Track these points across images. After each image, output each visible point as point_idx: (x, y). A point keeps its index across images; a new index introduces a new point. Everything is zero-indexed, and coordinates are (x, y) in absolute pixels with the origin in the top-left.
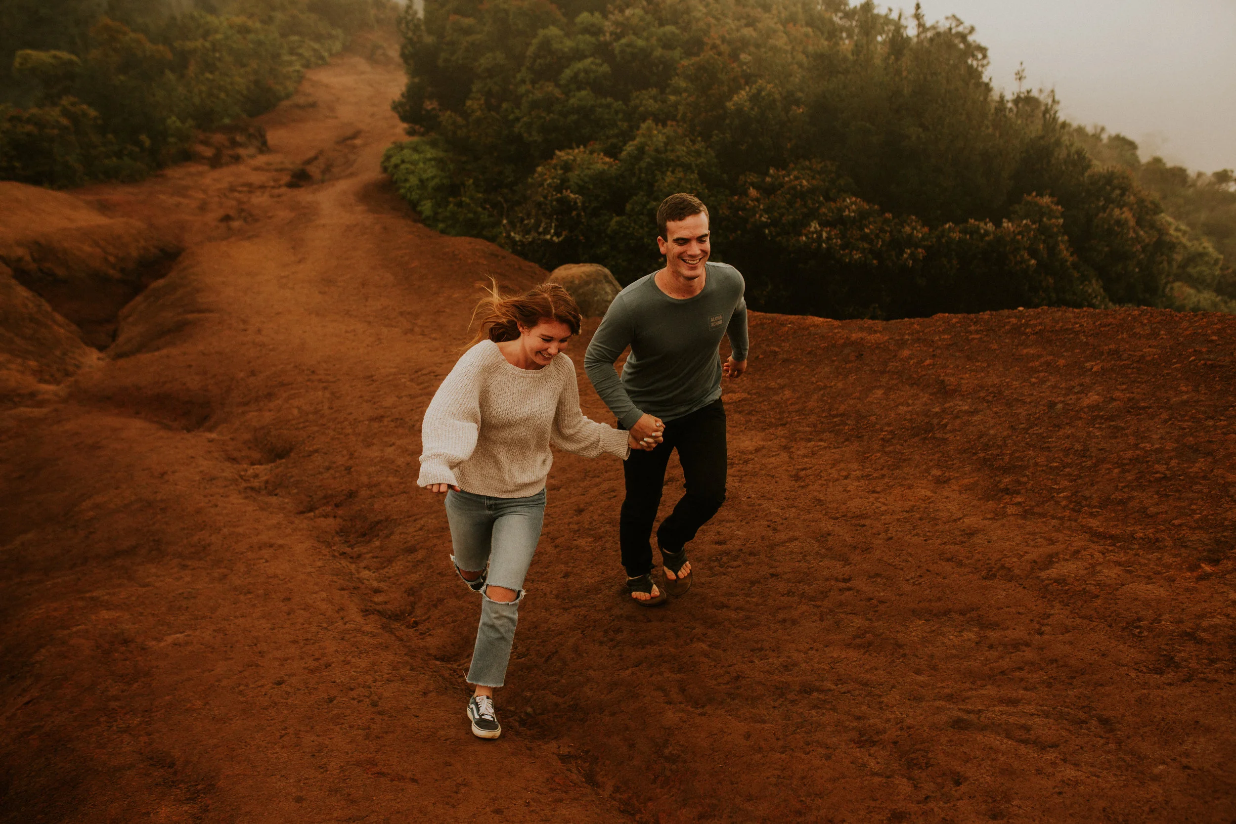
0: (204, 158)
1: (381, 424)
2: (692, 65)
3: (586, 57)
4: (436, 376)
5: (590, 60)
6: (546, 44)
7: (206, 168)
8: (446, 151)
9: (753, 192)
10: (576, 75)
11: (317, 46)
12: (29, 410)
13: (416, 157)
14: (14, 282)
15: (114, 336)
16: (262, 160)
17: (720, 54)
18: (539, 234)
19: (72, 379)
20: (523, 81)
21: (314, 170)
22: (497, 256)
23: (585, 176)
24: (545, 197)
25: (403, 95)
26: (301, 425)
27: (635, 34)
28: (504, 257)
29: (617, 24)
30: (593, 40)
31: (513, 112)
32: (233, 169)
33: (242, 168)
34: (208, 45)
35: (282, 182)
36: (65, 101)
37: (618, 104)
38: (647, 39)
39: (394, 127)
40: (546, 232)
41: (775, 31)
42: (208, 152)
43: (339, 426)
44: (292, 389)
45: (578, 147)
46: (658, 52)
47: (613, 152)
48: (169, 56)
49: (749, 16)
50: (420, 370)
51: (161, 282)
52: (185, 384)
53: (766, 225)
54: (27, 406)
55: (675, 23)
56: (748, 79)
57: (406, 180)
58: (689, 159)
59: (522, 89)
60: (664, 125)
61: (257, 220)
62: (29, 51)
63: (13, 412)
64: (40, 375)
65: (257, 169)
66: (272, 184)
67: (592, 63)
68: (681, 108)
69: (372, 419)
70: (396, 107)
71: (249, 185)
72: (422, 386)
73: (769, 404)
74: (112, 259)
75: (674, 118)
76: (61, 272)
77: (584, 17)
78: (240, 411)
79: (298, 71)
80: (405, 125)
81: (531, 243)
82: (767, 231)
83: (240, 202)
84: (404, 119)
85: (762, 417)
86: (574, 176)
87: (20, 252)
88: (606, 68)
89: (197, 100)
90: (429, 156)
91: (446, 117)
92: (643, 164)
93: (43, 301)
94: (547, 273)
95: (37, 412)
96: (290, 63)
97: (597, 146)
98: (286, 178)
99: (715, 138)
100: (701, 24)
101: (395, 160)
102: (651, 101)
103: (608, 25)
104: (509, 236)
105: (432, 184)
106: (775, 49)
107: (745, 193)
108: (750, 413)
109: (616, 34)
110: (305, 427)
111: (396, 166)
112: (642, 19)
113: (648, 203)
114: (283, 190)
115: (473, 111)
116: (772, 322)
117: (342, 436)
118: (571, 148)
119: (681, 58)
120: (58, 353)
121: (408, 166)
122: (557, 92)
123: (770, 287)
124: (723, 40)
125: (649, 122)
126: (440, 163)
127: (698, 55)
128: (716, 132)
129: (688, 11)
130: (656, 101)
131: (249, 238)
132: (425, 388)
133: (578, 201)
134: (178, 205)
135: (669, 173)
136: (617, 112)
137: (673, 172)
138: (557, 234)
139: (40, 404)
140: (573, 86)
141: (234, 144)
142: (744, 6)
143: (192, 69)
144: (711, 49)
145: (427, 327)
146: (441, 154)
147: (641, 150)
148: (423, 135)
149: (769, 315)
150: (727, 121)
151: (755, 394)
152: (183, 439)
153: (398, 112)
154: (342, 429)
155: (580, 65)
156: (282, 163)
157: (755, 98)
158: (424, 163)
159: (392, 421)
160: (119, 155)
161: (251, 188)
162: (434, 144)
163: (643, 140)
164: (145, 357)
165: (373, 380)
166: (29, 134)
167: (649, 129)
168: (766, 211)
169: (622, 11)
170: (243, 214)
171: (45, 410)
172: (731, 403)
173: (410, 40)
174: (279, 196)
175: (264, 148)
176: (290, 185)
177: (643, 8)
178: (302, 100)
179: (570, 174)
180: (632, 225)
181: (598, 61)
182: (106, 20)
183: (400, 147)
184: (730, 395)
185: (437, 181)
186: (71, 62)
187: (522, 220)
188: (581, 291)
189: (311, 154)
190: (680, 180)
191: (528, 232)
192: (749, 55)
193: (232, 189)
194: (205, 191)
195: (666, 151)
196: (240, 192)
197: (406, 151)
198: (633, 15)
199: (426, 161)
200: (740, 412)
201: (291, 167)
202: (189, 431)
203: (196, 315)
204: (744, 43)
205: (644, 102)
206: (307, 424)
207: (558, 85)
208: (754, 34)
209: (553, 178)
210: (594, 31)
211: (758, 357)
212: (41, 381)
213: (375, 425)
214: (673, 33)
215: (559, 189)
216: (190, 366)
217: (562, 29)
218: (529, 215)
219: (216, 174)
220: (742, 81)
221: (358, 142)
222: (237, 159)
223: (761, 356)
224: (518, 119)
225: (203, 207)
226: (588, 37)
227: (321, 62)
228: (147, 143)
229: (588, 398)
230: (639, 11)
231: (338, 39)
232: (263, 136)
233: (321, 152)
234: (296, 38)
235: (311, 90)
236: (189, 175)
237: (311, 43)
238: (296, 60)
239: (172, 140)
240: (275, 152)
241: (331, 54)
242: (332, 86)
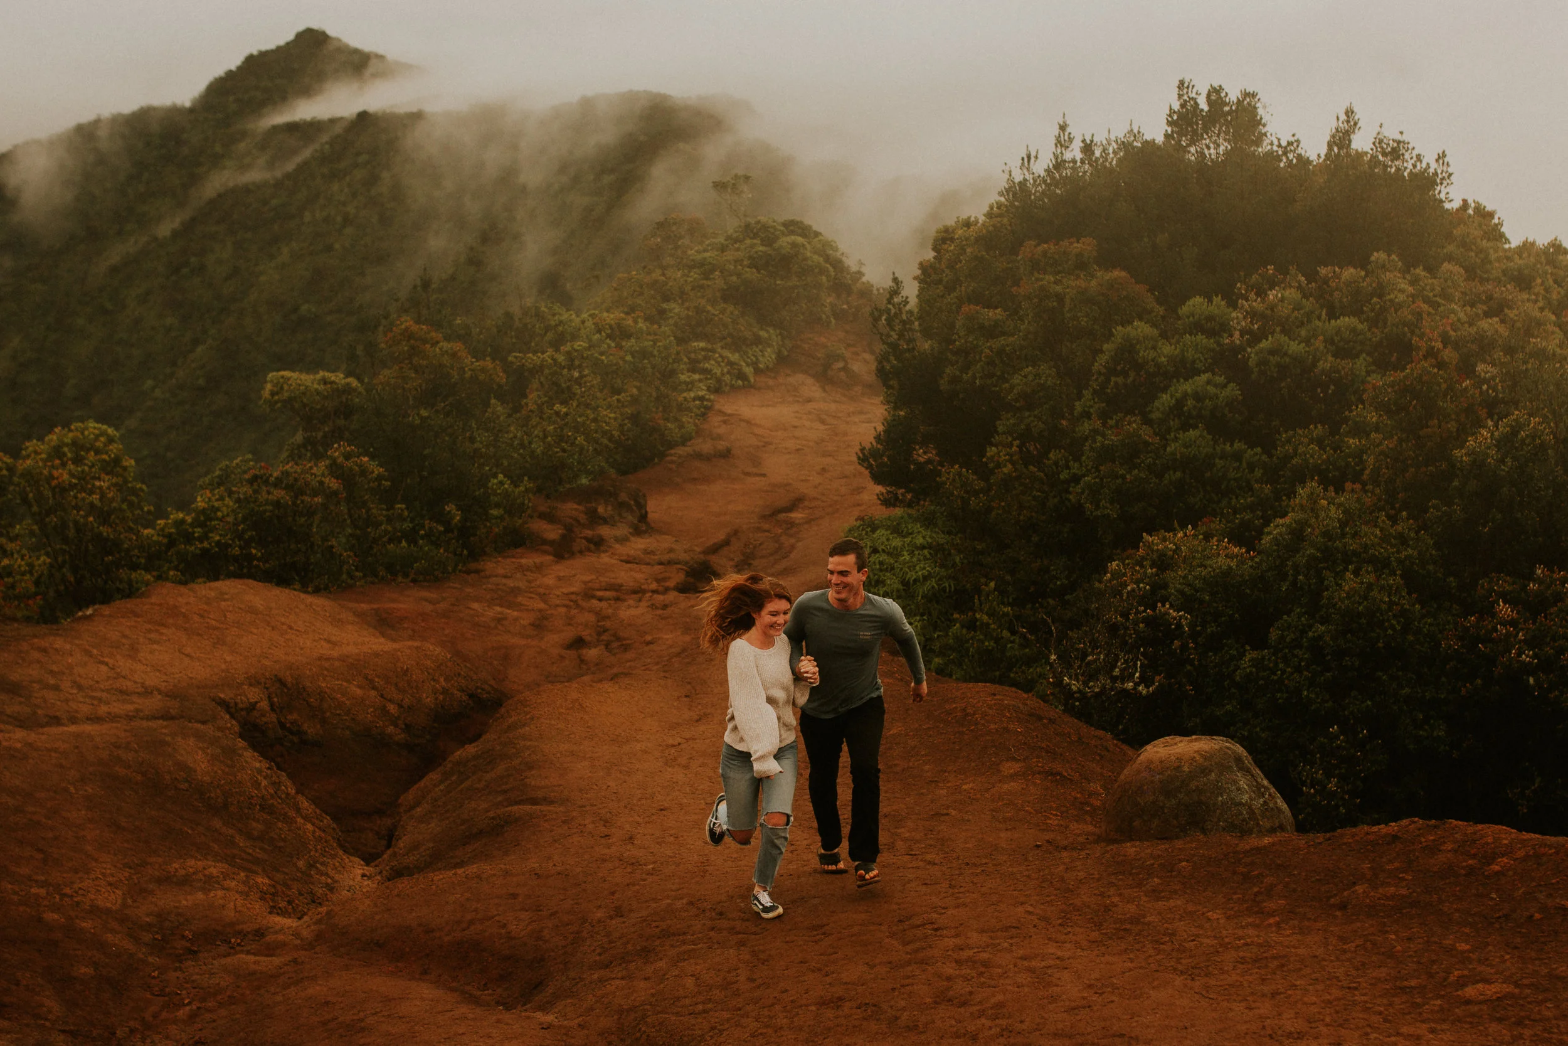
0: (545, 542)
1: (840, 1013)
2: (1392, 385)
3: (1198, 373)
4: (936, 930)
5: (1204, 377)
6: (1128, 351)
7: (549, 558)
8: (949, 533)
9: (1504, 609)
10: (1180, 403)
11: (735, 357)
12: (251, 958)
13: (897, 542)
14: (241, 743)
15: (390, 838)
16: (638, 545)
17: (1441, 365)
18: (1114, 679)
19: (323, 909)
20: (1087, 415)
22: (1040, 718)
23: (1196, 578)
24: (1125, 615)
25: (878, 438)
26: (700, 1007)
27: (1284, 331)
28: (1052, 721)
29: (1253, 314)
30: (1211, 343)
31: (1068, 467)
32: (591, 559)
33: (605, 558)
34: (561, 358)
35: (671, 584)
36: (337, 451)
37: (1254, 454)
38: (1307, 342)
39: (859, 490)
40: (1126, 676)
41: (1539, 324)
42: (552, 532)
43: (766, 1012)
44: (684, 943)
45: (1183, 527)
46: (1327, 363)
47: (1245, 536)
48: (502, 378)
49: (1490, 298)
50: (910, 918)
51: (471, 749)
52: (504, 926)
53: (1527, 669)
54: (248, 953)
55: (1357, 313)
56: (1494, 408)
58: (1386, 550)
59: (1086, 427)
60: (1340, 489)
61: (626, 648)
62: (287, 374)
63: (228, 960)
64: (275, 902)
65: (628, 561)
66: (654, 586)
67: (1208, 382)
68: (1370, 460)
69: (823, 1003)
70: (865, 458)
71: (617, 588)
72: (909, 948)
73: (1558, 1007)
74: (392, 708)
75: (1357, 477)
76: (312, 729)
77: (1196, 304)
78: (595, 976)
79: (702, 399)
80: (879, 489)
81: (1097, 695)
82: (1531, 680)
83: (601, 617)
84: (879, 478)
85: (1545, 1030)
86: (1175, 579)
87: (253, 694)
88: (1232, 391)
89: (538, 447)
90: (920, 541)
91: (950, 474)
92: (1301, 559)
93: (283, 776)
94: (1130, 752)
95: (267, 963)
96: (690, 386)
97: (1216, 525)
98: (676, 577)
99: (1432, 513)
100: (1406, 314)
102: (1314, 447)
103: (1237, 318)
104: (1059, 683)
106: (1541, 355)
107: (1488, 611)
108: (1519, 1023)
109: (1250, 332)
110: (705, 1011)
112: (1297, 307)
113: (1311, 627)
114: (672, 596)
115: (999, 466)
116: (1557, 853)
117: (770, 1031)
118: (1170, 529)
119: (1368, 373)
120: (301, 864)
121: (883, 557)
122: (1146, 433)
123: (1538, 781)
124: (1446, 340)
125: (1313, 485)
126: (937, 550)
127: (1399, 367)
128: (1435, 502)
129: (1380, 291)
130: (1322, 447)
131: (614, 678)
132: (916, 951)
133: (1184, 622)
134: (499, 620)
135: (1349, 575)
136: (1251, 467)
137: (1356, 573)
138: (1145, 680)
139: (270, 950)
140: (1174, 423)
141: (595, 519)
142: (1482, 281)
143: (533, 398)
144: (1425, 357)
145: (918, 841)
146: (942, 538)
147: (1298, 534)
148: (909, 505)
149: (1551, 839)
150: (1456, 483)
151: (1527, 986)
152: (498, 1021)
153: (869, 467)
154: (771, 1018)
155: (1187, 387)
156: (671, 550)
157: (1506, 443)
158: (912, 553)
159: (859, 1007)
160: (411, 537)
161: (619, 593)
162: (928, 521)
163: (1301, 516)
164: (441, 877)
165: (824, 934)
166: (277, 504)
167: (1313, 498)
168: (1530, 643)
169: (1261, 293)
170: (604, 637)
171: (276, 961)
172: (1485, 1002)
173: (894, 346)
174: (665, 607)
175: (642, 525)
176: (683, 589)
177: (1299, 287)
178: (706, 447)
179: (1168, 575)
180: (1281, 666)
181: (1220, 379)
182: (407, 322)
183: (867, 525)
184: (1480, 986)
185: (933, 582)
186: (348, 390)
187: (1085, 655)
188: (1193, 785)
189: (721, 536)
190: (1370, 587)
191: (1092, 677)
192: (1494, 365)
193: (588, 595)
194: (543, 597)
195: (1343, 535)
196: (600, 599)
197: (880, 533)
198: (1282, 300)
199: (914, 549)
200: (1500, 1020)
201: (684, 557)
202: (508, 1008)
203: (528, 808)
204: (1484, 346)
205: (1301, 450)
206: (710, 1006)
207: (1148, 422)
208: (1503, 331)
209: (1137, 582)
210: (1214, 328)
211: (1532, 916)
212: (274, 910)
213: (830, 1013)
214: (1354, 330)
215: (1150, 600)
216: (514, 896)
217: (1154, 325)
218: (1094, 644)
219: (562, 569)
220: (1483, 413)
221: (797, 515)
222: (598, 544)
223: (1537, 916)
224: (1076, 479)
225: (540, 625)
226: (1200, 338)
227: (741, 384)
228: (457, 517)
229: (1212, 982)
230: (1291, 294)
231: (770, 346)
232: (641, 506)
233: (736, 533)
234: (702, 345)
235: (722, 430)
236: (522, 569)
237: (726, 353)
238: (700, 381)
239: (495, 512)
240: (660, 532)
241: (758, 371)
242: (756, 425)
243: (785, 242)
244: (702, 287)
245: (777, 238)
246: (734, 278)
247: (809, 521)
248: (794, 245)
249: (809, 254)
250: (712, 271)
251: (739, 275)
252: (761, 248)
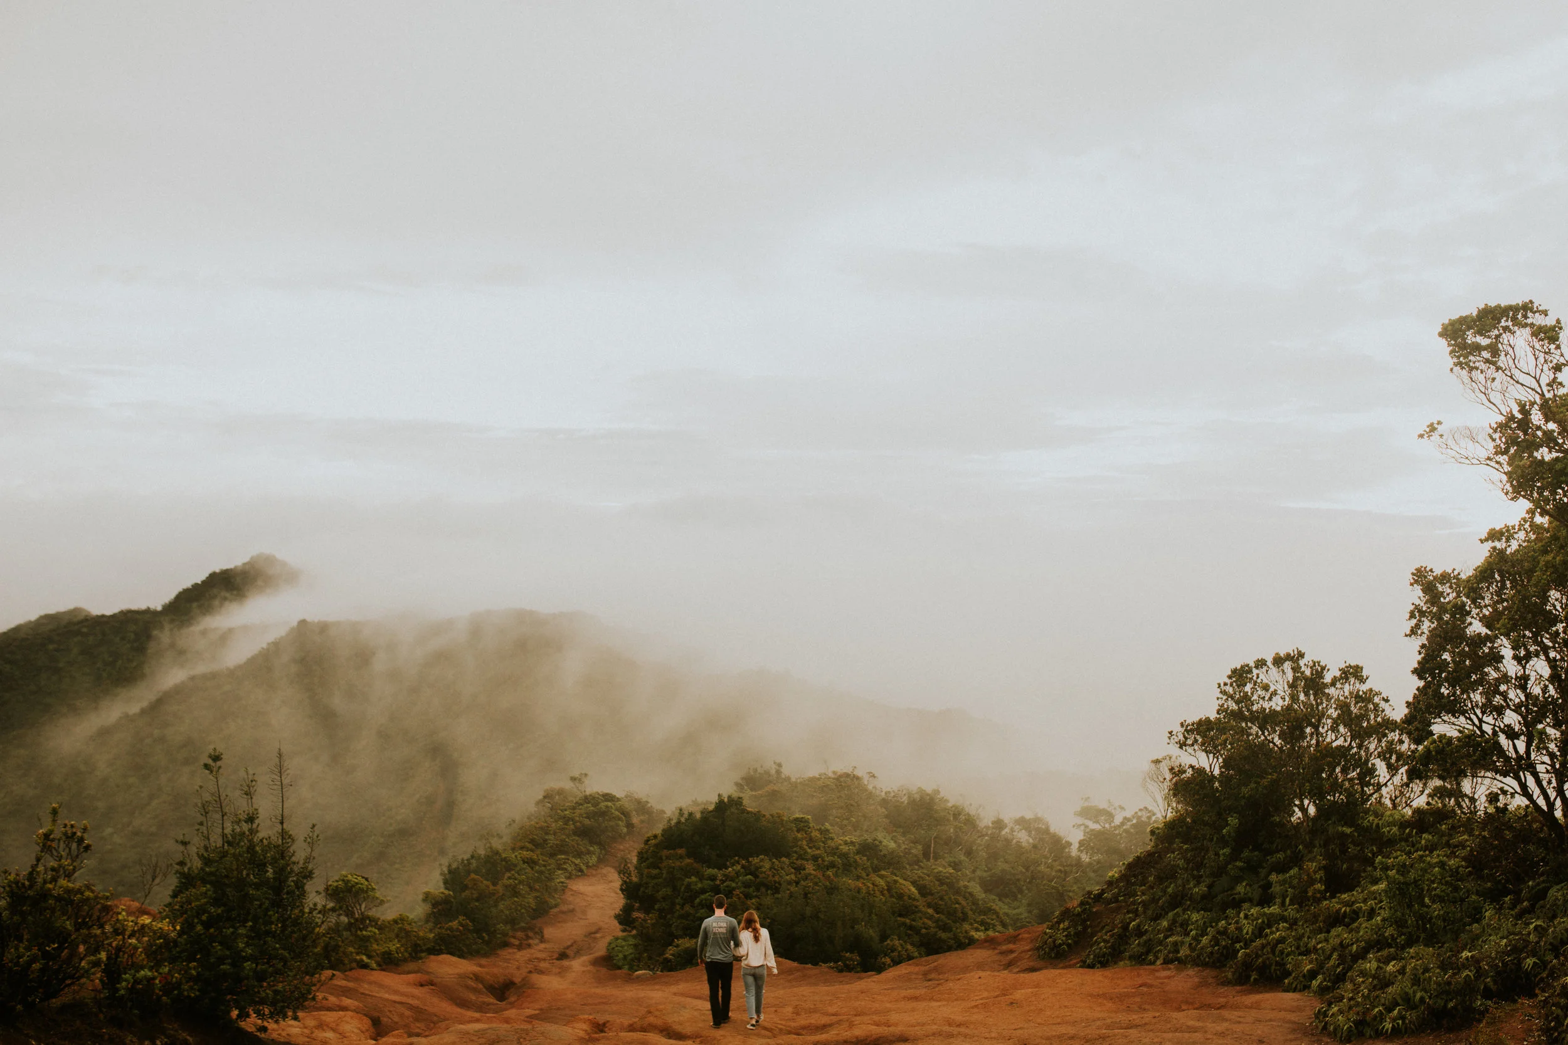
0: (514, 945)
7: (517, 950)
11: (577, 861)
13: (624, 943)
16: (543, 946)
21: (568, 952)
25: (620, 910)
30: (712, 883)
32: (529, 951)
33: (533, 950)
35: (554, 957)
38: (737, 883)
39: (614, 928)
42: (517, 942)
57: (617, 956)
61: (544, 973)
65: (540, 951)
66: (549, 958)
70: (617, 916)
71: (538, 958)
79: (562, 883)
80: (620, 926)
84: (620, 923)
90: (631, 943)
96: (557, 877)
98: (556, 956)
101: (613, 945)
105: (630, 957)
111: (613, 948)
114: (555, 961)
121: (620, 948)
126: (636, 946)
141: (528, 937)
146: (637, 942)
148: (628, 932)
153: (618, 920)
155: (703, 897)
156: (553, 948)
158: (628, 947)
161: (539, 960)
162: (634, 937)
174: (554, 964)
175: (543, 940)
176: (558, 959)
178: (564, 908)
183: (617, 939)
185: (633, 956)
189: (569, 943)
193: (530, 960)
194: (518, 961)
196: (534, 961)
197: (620, 941)
199: (628, 945)
201: (557, 950)
210: (713, 878)
214: (750, 880)
219: (521, 953)
221: (598, 935)
222: (529, 946)
227: (580, 873)
228: (486, 937)
231: (594, 854)
232: (542, 933)
233: (575, 942)
234: (563, 857)
235: (571, 899)
236: (510, 953)
237: (573, 860)
238: (562, 874)
239: (499, 936)
240: (549, 942)
241: (588, 867)
242: (586, 895)
243: (603, 805)
244: (564, 829)
245: (599, 803)
246: (578, 824)
247: (602, 937)
248: (607, 807)
249: (613, 811)
250: (568, 821)
251: (581, 822)
252: (592, 808)
